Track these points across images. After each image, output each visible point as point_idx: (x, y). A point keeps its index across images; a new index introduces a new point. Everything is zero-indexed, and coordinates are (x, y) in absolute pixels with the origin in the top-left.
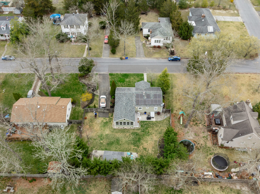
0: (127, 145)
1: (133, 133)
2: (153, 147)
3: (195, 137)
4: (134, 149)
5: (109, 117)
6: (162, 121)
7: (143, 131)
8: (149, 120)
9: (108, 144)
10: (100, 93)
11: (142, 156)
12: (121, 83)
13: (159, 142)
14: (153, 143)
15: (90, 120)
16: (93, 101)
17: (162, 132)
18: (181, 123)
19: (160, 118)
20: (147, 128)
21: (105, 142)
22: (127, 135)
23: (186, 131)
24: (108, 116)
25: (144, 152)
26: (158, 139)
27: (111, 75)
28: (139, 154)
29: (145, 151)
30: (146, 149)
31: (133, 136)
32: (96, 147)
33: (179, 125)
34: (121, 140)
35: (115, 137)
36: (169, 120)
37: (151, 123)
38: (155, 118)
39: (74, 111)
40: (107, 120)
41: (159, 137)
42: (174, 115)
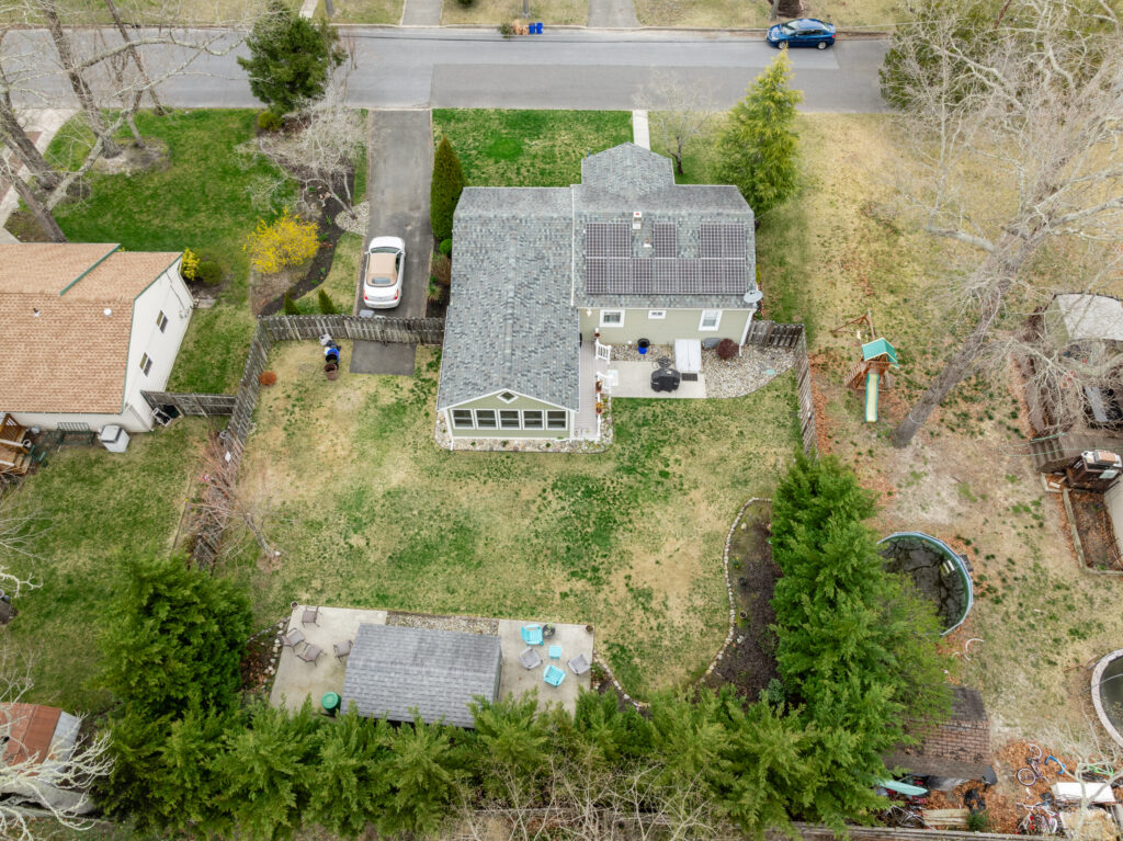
0: (522, 566)
1: (564, 484)
2: (697, 585)
3: (963, 509)
4: (571, 599)
5: (414, 373)
6: (746, 397)
7: (627, 464)
8: (664, 395)
9: (397, 560)
10: (371, 220)
11: (623, 649)
12: (497, 162)
13: (735, 546)
14: (695, 552)
15: (295, 394)
16: (328, 270)
17: (752, 474)
18: (871, 416)
19: (735, 382)
20: (652, 448)
21: (377, 544)
22: (525, 495)
23: (905, 470)
24: (408, 366)
25: (637, 621)
26: (724, 527)
27: (443, 116)
28: (602, 632)
29: (645, 609)
30: (649, 595)
31: (566, 504)
32: (316, 584)
33: (853, 424)
34: (482, 528)
35: (444, 512)
36: (790, 392)
37: (680, 416)
38: (701, 377)
39: (206, 332)
40: (405, 394)
41: (730, 506)
42: (819, 360)
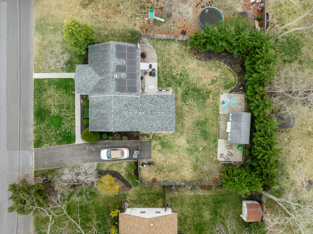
0: (207, 109)
2: (210, 69)
4: (214, 98)
6: (157, 52)
7: (178, 84)
11: (225, 86)
13: (200, 59)
14: (202, 69)
16: (113, 171)
21: (202, 144)
24: (148, 143)
25: (219, 83)
29: (216, 81)
30: (213, 80)
40: (157, 143)
41: (190, 60)
42: (145, 31)
